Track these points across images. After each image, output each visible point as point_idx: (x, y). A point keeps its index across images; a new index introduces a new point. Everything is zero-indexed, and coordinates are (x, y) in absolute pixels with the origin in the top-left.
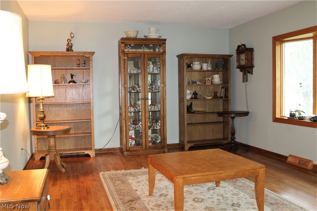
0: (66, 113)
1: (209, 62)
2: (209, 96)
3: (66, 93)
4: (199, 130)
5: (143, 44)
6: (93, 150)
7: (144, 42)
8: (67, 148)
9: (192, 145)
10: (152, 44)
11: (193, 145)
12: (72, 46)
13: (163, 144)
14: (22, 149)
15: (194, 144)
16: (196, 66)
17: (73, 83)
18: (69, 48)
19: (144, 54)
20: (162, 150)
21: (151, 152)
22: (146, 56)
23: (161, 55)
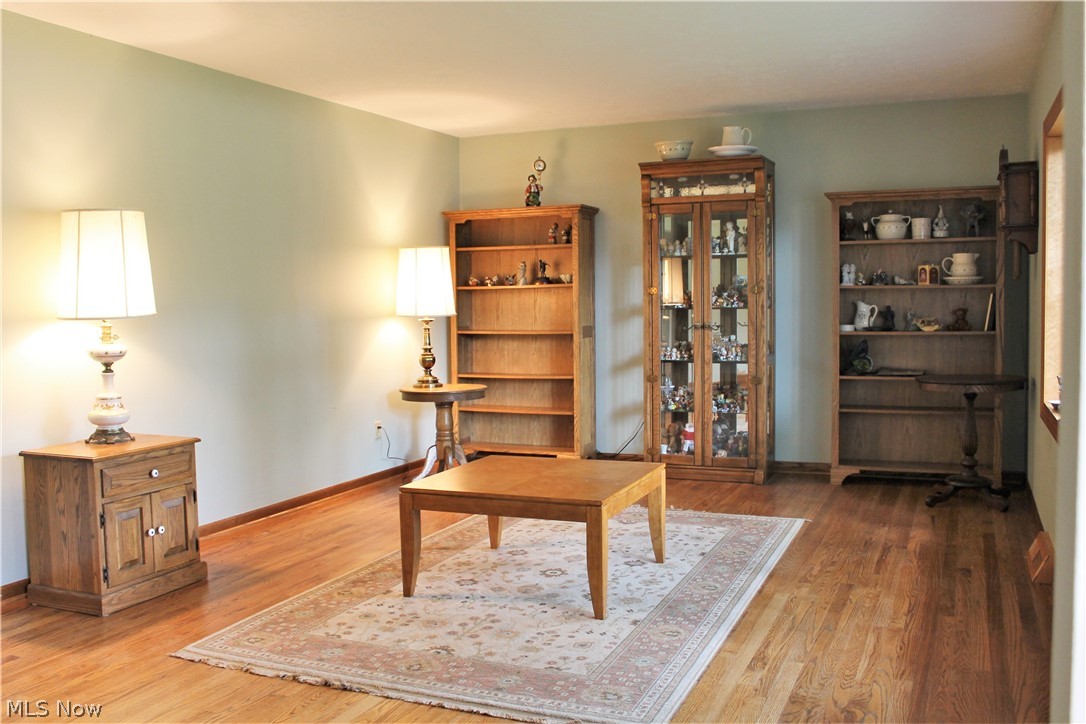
0: (535, 356)
1: (941, 212)
2: (929, 324)
3: (535, 309)
4: (907, 431)
5: (699, 177)
6: (576, 454)
7: (701, 168)
8: (535, 443)
9: (854, 470)
10: (738, 174)
11: (858, 472)
12: (538, 193)
13: (752, 456)
14: (379, 428)
15: (863, 468)
16: (889, 227)
17: (542, 283)
18: (533, 199)
19: (701, 204)
20: (748, 474)
21: (716, 475)
22: (707, 207)
23: (749, 203)
